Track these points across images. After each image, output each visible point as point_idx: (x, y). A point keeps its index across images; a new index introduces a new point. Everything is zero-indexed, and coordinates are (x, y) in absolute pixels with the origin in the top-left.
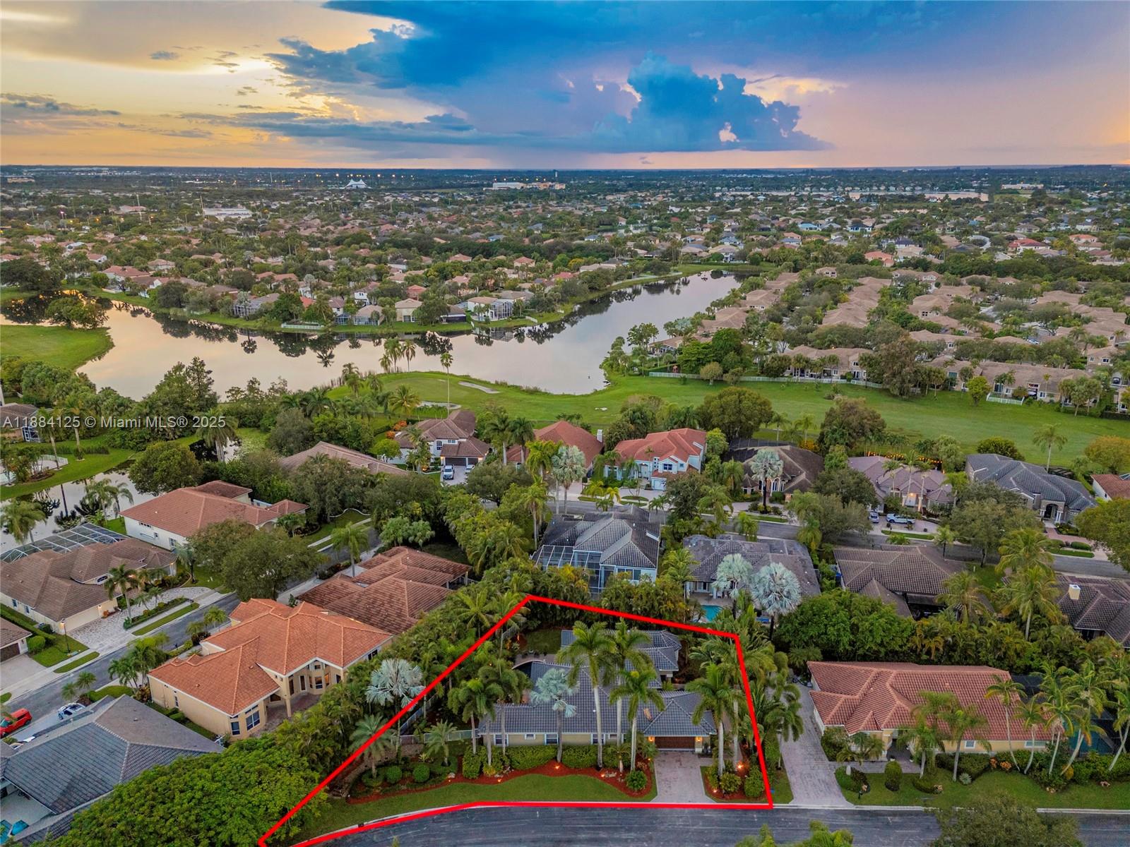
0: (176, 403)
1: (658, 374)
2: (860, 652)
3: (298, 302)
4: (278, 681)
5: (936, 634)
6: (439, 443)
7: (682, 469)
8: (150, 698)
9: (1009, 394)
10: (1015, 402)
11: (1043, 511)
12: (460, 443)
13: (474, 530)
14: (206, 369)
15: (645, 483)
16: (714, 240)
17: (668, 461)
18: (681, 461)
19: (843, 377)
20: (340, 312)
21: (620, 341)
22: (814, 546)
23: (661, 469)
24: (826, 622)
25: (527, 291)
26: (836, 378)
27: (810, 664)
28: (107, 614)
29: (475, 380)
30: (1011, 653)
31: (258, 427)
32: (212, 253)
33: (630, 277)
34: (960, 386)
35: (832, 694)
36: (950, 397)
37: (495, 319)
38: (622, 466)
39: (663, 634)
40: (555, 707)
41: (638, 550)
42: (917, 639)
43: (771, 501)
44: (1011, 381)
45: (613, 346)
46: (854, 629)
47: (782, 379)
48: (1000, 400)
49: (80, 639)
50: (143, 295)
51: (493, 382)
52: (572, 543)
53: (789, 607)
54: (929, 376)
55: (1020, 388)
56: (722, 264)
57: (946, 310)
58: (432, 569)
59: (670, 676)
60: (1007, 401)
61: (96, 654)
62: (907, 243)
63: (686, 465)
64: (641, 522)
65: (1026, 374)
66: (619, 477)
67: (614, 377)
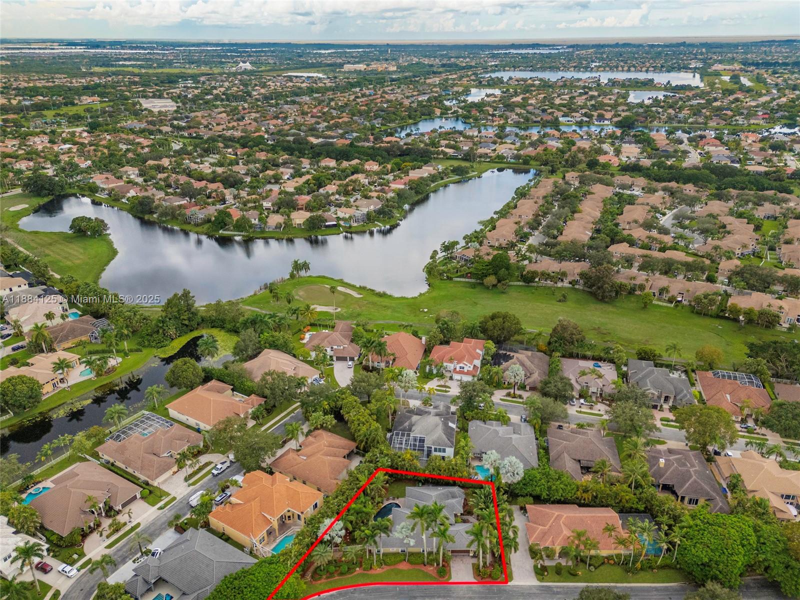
0: (176, 318)
1: (458, 279)
2: (552, 499)
3: (229, 215)
4: (272, 521)
5: (588, 491)
6: (332, 348)
7: (469, 369)
8: (209, 526)
9: (667, 299)
10: (669, 305)
11: (663, 399)
12: (344, 348)
13: (359, 425)
14: (191, 295)
15: (448, 375)
16: (500, 138)
17: (462, 365)
18: (469, 365)
19: (570, 283)
20: (257, 222)
21: (435, 252)
22: (537, 427)
23: (458, 369)
24: (536, 484)
25: (375, 199)
26: (566, 284)
27: (527, 506)
28: (175, 473)
29: (346, 283)
30: (624, 500)
31: (223, 328)
32: (160, 158)
33: (442, 179)
34: (638, 293)
35: (535, 525)
36: (633, 299)
37: (355, 225)
38: (436, 366)
39: (456, 489)
40: (405, 541)
41: (444, 436)
42: (579, 493)
43: (518, 389)
44: (667, 291)
45: (431, 258)
46: (549, 488)
47: (533, 284)
48: (661, 303)
49: (164, 488)
50: (123, 200)
51: (358, 286)
52: (410, 430)
53: (518, 478)
54: (620, 287)
55: (673, 296)
56: (504, 163)
57: (641, 221)
58: (338, 447)
59: (459, 514)
60: (665, 304)
61: (174, 498)
62: (630, 143)
63: (472, 367)
64: (446, 416)
65: (678, 285)
66: (435, 372)
67: (432, 281)
